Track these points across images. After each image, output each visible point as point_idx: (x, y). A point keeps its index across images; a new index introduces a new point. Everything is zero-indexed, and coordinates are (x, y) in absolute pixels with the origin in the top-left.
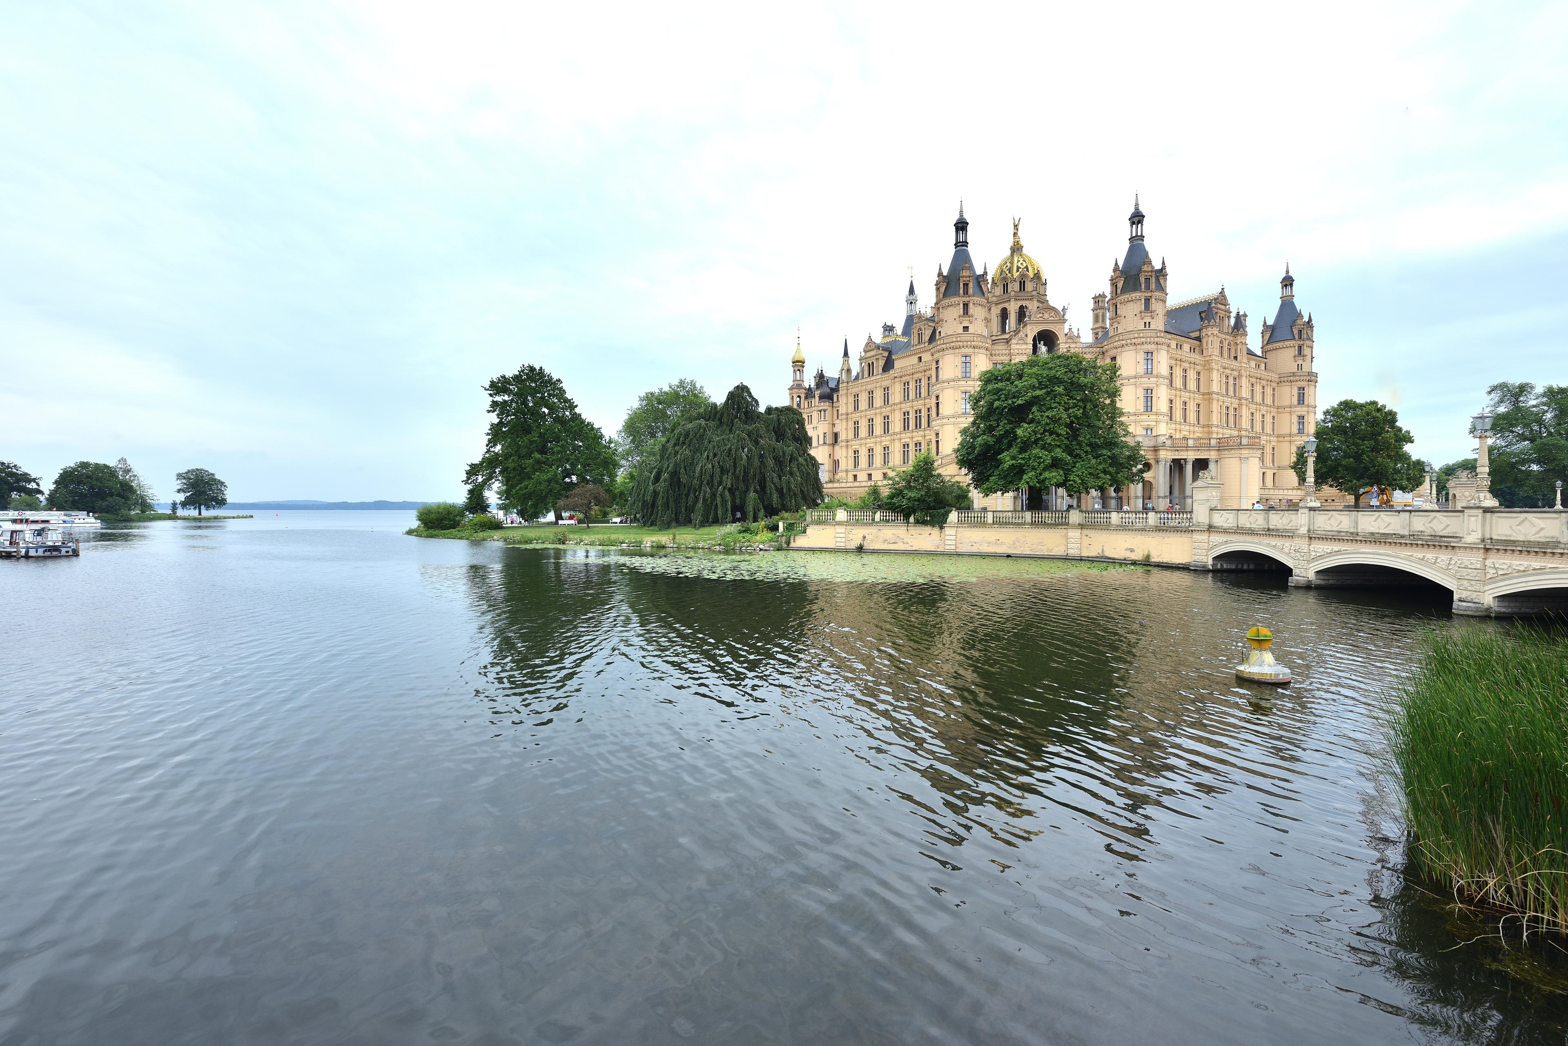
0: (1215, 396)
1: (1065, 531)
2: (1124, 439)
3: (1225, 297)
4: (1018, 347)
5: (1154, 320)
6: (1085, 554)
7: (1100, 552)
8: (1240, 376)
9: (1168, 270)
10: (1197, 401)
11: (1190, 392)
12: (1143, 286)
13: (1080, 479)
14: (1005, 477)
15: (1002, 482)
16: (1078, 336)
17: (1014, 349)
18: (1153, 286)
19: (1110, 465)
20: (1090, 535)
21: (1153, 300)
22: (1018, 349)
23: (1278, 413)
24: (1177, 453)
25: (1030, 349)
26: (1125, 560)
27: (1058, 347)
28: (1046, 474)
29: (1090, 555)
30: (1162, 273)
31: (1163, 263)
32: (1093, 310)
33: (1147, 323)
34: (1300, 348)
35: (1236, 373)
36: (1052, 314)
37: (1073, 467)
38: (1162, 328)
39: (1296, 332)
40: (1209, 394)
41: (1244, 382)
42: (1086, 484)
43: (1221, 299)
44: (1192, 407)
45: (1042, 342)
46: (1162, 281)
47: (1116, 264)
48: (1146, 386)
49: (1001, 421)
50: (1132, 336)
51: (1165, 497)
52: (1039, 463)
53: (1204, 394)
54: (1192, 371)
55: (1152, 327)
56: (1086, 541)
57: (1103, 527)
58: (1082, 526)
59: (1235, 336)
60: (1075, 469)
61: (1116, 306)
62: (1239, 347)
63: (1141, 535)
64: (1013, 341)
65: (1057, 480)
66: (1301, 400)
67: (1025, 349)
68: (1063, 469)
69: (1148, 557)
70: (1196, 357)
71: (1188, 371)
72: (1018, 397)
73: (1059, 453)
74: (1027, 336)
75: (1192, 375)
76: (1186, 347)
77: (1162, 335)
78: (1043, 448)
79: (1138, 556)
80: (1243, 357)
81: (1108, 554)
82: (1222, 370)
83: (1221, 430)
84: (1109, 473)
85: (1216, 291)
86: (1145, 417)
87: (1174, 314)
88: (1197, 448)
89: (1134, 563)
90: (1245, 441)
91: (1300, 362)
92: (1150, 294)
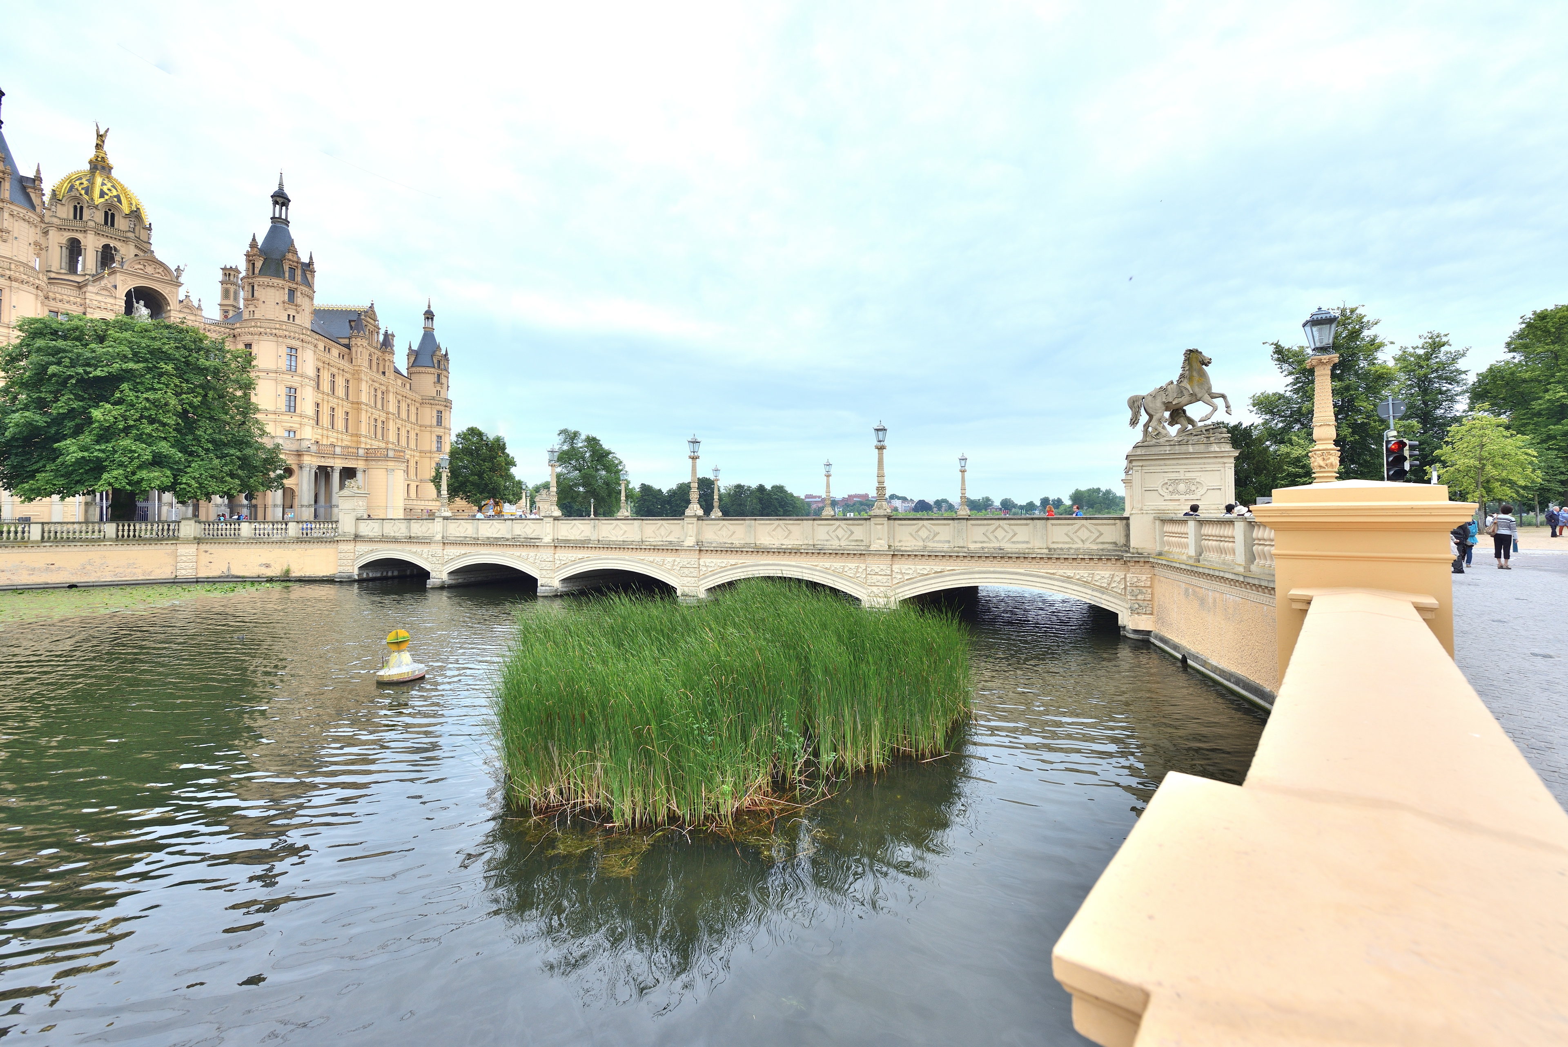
0: (363, 406)
1: (173, 547)
2: (260, 440)
3: (374, 312)
4: (99, 298)
5: (299, 315)
6: (202, 574)
7: (225, 570)
8: (388, 391)
9: (316, 266)
10: (345, 409)
11: (338, 398)
12: (287, 275)
13: (197, 482)
14: (67, 475)
15: (61, 481)
16: (199, 308)
17: (91, 300)
18: (299, 278)
19: (240, 467)
20: (210, 551)
21: (299, 294)
22: (99, 302)
23: (421, 431)
24: (323, 459)
25: (121, 306)
26: (259, 577)
27: (168, 314)
28: (144, 474)
29: (211, 575)
30: (308, 268)
31: (311, 258)
32: (222, 283)
33: (291, 317)
34: (439, 376)
35: (384, 388)
36: (160, 271)
37: (186, 467)
38: (308, 325)
39: (435, 361)
40: (357, 403)
41: (391, 397)
42: (207, 488)
43: (370, 313)
44: (340, 415)
45: (142, 302)
46: (309, 276)
47: (254, 239)
48: (289, 384)
49: (63, 395)
50: (272, 325)
51: (309, 506)
52: (132, 459)
53: (352, 403)
54: (341, 377)
55: (297, 321)
56: (204, 558)
57: (230, 541)
58: (198, 540)
59: (384, 352)
60: (188, 470)
61: (253, 287)
62: (387, 363)
63: (279, 548)
64: (90, 288)
65: (162, 482)
66: (439, 422)
67: (112, 305)
68: (171, 469)
69: (288, 571)
70: (344, 364)
71: (337, 376)
72: (96, 367)
73: (164, 447)
74: (115, 287)
75: (340, 382)
76: (335, 352)
77: (309, 333)
78: (139, 438)
79: (275, 571)
80: (390, 374)
81: (236, 571)
82: (371, 382)
83: (369, 441)
84: (239, 477)
85: (363, 304)
86: (287, 418)
87: (321, 314)
88: (345, 457)
89: (270, 580)
90: (391, 454)
91: (439, 389)
92: (295, 286)
